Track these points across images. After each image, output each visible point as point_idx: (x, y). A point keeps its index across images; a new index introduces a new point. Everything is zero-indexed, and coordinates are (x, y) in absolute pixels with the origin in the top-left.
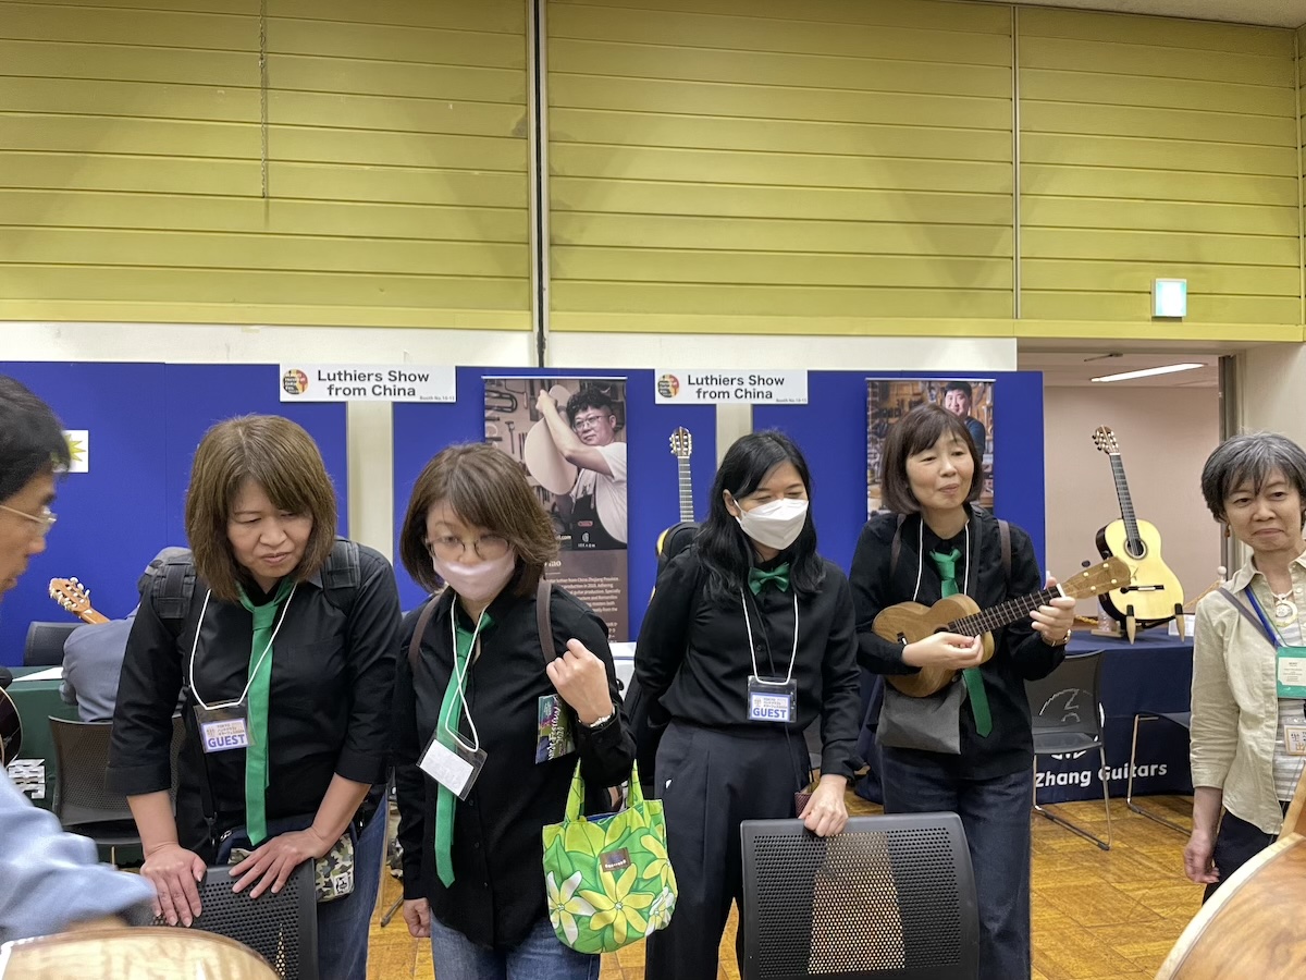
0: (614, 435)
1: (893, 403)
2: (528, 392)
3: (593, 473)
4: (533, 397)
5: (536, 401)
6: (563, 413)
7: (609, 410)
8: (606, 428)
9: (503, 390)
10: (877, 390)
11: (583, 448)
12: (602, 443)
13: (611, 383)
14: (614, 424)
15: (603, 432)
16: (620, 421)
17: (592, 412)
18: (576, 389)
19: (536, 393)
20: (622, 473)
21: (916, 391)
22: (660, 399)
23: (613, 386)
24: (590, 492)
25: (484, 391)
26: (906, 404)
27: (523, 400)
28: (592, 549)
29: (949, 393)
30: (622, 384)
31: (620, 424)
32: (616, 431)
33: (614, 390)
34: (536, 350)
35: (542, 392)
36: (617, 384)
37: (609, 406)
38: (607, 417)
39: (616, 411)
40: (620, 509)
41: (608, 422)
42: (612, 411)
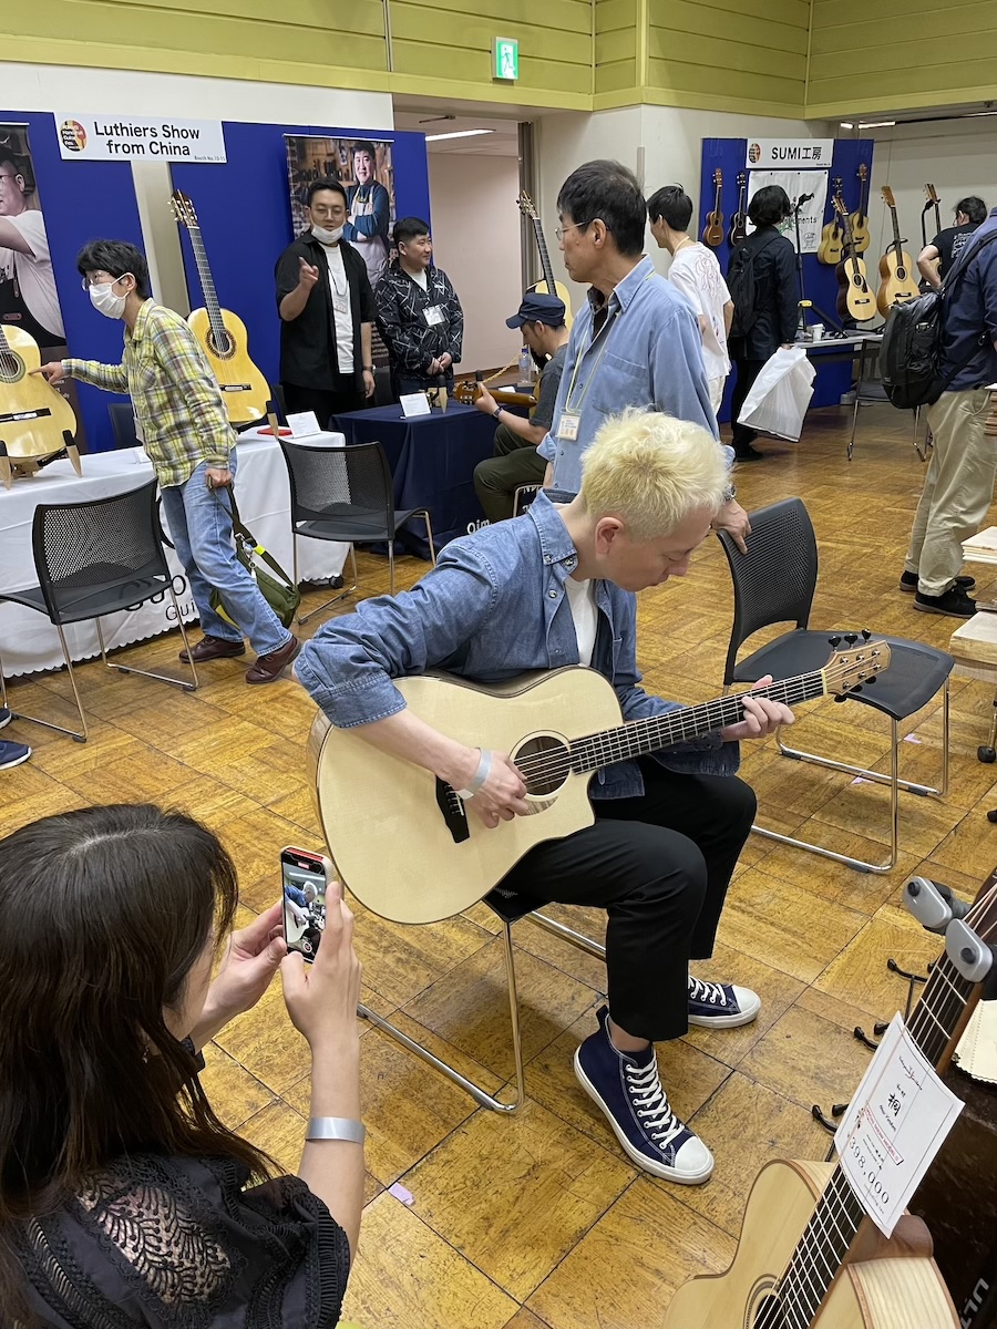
0: (25, 200)
1: (310, 165)
3: (9, 251)
7: (13, 168)
8: (16, 196)
10: (294, 148)
12: (13, 212)
13: (9, 131)
14: (22, 185)
15: (11, 197)
16: (28, 182)
20: (44, 250)
21: (330, 152)
22: (66, 154)
23: (12, 135)
24: (11, 277)
26: (322, 165)
29: (357, 155)
30: (23, 131)
31: (30, 185)
32: (26, 195)
33: (14, 138)
36: (19, 131)
37: (12, 162)
38: (12, 176)
39: (21, 168)
40: (49, 295)
41: (16, 184)
42: (17, 168)
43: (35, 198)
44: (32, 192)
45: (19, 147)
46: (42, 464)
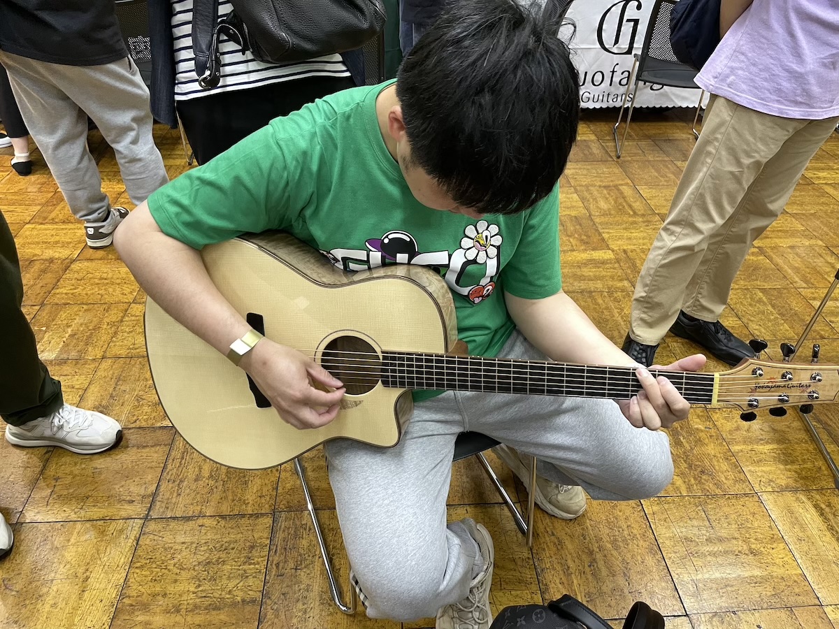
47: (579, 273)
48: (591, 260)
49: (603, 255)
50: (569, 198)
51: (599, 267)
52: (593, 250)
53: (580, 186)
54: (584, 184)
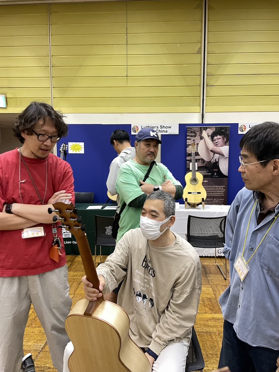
0: (225, 143)
2: (200, 131)
3: (218, 155)
4: (201, 133)
5: (202, 133)
6: (210, 137)
8: (223, 143)
9: (192, 130)
11: (216, 147)
12: (221, 146)
13: (225, 128)
14: (225, 140)
15: (222, 143)
16: (227, 139)
17: (219, 137)
18: (214, 130)
19: (202, 131)
22: (240, 132)
23: (226, 129)
24: (217, 161)
25: (187, 131)
27: (198, 133)
28: (217, 177)
30: (228, 128)
32: (226, 142)
34: (201, 118)
35: (204, 131)
36: (227, 128)
37: (224, 135)
38: (223, 138)
39: (226, 136)
40: (226, 166)
41: (224, 140)
42: (225, 136)
43: (228, 143)
44: (228, 142)
45: (226, 131)
46: (198, 205)
47: (207, 324)
48: (213, 318)
49: (219, 316)
50: (208, 290)
51: (216, 321)
52: (215, 313)
53: (214, 285)
54: (215, 284)
